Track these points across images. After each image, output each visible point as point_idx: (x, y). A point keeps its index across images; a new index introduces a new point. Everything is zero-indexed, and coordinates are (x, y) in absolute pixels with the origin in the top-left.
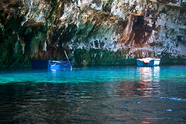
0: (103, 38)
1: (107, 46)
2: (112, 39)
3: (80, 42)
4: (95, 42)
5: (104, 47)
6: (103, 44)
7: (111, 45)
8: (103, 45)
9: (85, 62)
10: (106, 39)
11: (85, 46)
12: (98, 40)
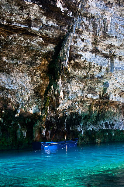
0: (113, 120)
1: (116, 126)
2: (121, 121)
3: (89, 125)
4: (105, 124)
5: (115, 127)
6: (112, 125)
7: (120, 125)
8: (114, 126)
9: (98, 140)
10: (115, 121)
11: (95, 128)
12: (108, 122)
